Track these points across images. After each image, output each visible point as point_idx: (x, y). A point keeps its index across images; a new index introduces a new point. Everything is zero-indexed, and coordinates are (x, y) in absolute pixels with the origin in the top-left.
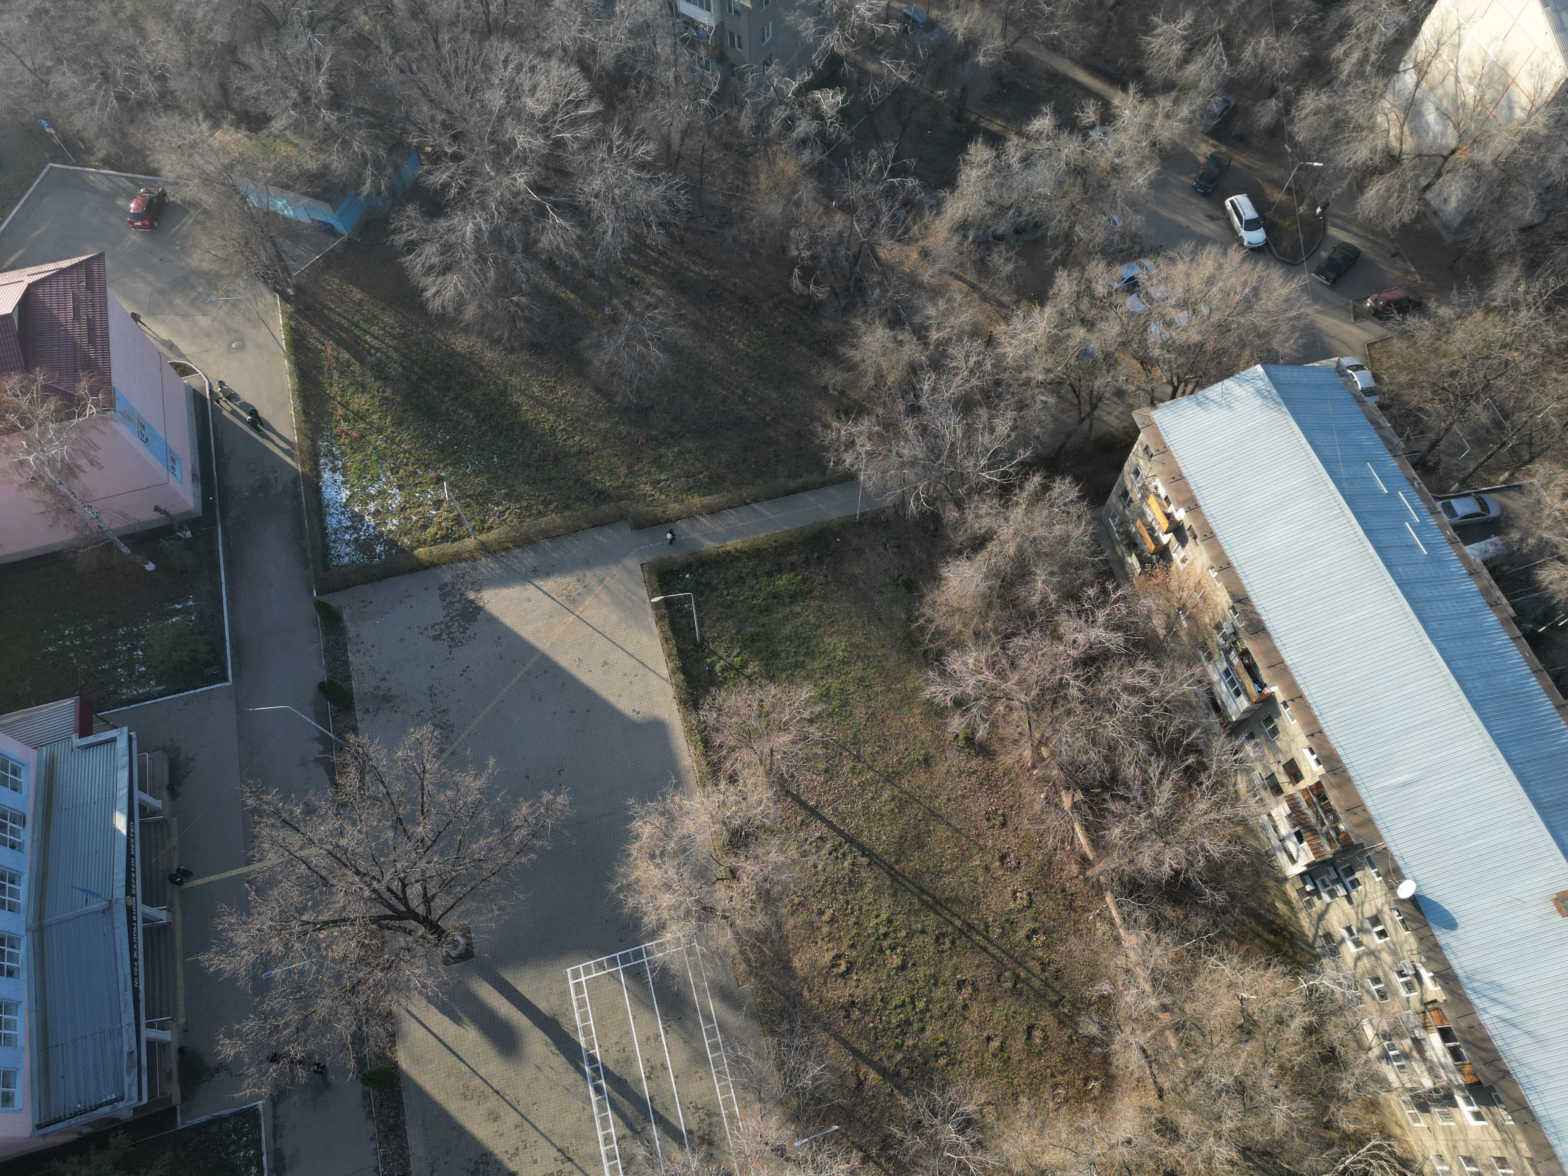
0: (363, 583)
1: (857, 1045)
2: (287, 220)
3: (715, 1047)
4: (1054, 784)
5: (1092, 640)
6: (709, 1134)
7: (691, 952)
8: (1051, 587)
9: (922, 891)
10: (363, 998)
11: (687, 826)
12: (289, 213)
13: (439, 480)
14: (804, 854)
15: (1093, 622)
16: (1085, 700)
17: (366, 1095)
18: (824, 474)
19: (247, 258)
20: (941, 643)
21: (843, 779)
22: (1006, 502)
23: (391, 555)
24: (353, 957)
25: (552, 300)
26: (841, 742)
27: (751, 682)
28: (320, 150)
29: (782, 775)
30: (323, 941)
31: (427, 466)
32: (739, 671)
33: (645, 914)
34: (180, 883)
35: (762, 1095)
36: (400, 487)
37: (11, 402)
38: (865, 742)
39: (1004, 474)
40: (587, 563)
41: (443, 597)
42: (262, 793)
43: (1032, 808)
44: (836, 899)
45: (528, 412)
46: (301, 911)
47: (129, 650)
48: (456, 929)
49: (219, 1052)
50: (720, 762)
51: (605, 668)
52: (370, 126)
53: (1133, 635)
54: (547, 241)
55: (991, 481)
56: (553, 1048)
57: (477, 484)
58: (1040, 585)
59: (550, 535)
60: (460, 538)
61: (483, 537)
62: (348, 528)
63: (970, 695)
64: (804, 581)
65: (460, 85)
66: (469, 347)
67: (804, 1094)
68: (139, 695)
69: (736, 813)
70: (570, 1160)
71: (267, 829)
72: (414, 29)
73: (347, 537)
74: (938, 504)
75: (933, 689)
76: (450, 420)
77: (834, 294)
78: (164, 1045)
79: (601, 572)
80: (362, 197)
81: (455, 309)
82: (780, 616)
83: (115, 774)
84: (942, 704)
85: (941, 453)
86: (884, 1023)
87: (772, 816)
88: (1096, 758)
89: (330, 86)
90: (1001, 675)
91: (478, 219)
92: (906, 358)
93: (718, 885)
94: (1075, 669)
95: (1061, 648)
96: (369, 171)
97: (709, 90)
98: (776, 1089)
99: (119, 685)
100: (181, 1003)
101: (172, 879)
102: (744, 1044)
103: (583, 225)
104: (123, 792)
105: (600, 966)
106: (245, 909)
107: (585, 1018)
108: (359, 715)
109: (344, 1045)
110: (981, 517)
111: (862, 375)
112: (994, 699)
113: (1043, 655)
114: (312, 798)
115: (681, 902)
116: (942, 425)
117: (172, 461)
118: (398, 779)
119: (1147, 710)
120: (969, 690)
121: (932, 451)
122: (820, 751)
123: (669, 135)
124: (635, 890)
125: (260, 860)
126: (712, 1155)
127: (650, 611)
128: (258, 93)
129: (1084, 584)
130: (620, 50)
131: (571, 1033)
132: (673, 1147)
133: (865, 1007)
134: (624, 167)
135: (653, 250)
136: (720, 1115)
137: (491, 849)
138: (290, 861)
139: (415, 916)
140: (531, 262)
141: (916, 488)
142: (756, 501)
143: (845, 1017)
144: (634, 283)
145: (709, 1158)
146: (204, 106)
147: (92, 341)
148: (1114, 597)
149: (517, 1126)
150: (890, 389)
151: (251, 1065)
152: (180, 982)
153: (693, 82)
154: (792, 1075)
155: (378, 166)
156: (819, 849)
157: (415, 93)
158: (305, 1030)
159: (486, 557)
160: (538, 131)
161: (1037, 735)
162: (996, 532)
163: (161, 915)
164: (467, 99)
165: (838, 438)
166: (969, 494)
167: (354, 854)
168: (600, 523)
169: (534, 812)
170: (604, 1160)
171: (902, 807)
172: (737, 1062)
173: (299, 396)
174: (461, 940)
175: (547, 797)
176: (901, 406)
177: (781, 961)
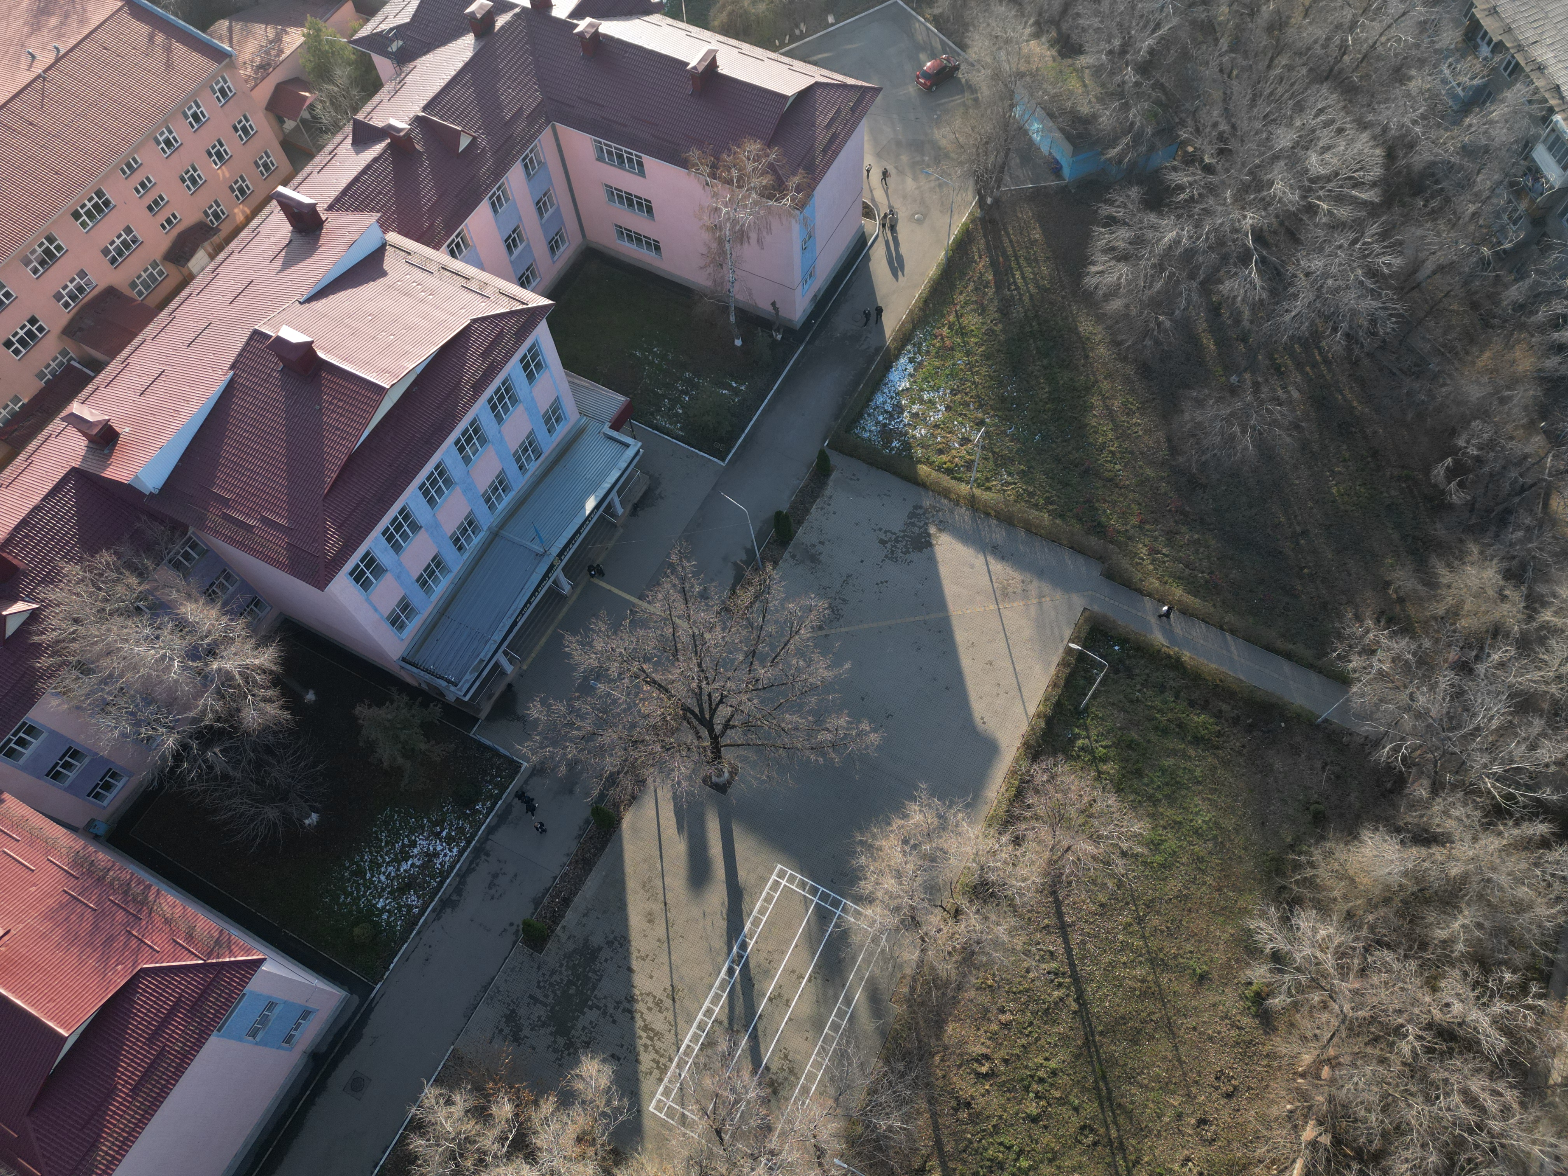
0: (863, 461)
1: (945, 1140)
2: (1031, 142)
3: (835, 1027)
4: (1310, 1108)
5: (1468, 1019)
6: (779, 1084)
7: (875, 940)
8: (1467, 936)
9: (1104, 1078)
10: (636, 754)
11: (951, 844)
12: (1037, 138)
13: (981, 423)
14: (1027, 953)
15: (1484, 1004)
16: (1409, 1065)
17: (587, 822)
18: (1319, 659)
19: (978, 155)
20: (1306, 893)
21: (1110, 925)
22: (1489, 824)
23: (900, 454)
24: (652, 721)
25: (1193, 339)
26: (1136, 894)
27: (1098, 778)
28: (1100, 100)
29: (1062, 874)
30: (644, 692)
31: (981, 406)
32: (1096, 760)
33: (866, 879)
34: (592, 576)
35: (841, 1098)
36: (948, 408)
37: (743, 162)
38: (1158, 913)
39: (1510, 797)
40: (1041, 573)
41: (912, 515)
42: (686, 557)
43: (1269, 1107)
44: (1023, 1012)
45: (1095, 418)
46: (647, 659)
47: (683, 392)
48: (730, 763)
49: (529, 708)
50: (1018, 818)
51: (988, 666)
52: (1158, 102)
53: (1519, 1053)
54: (1230, 287)
55: (1489, 792)
56: (724, 911)
57: (1007, 446)
58: (1456, 925)
59: (1031, 529)
60: (960, 480)
61: (977, 492)
62: (886, 412)
63: (1294, 960)
64: (1219, 734)
65: (1263, 108)
66: (1090, 333)
67: (872, 1131)
68: (665, 427)
69: (998, 869)
70: (674, 1000)
71: (669, 585)
72: (1260, 39)
73: (881, 418)
74: (1414, 770)
75: (1262, 924)
76: (1028, 382)
77: (1471, 507)
78: (503, 673)
79: (1046, 588)
80: (1103, 158)
81: (1105, 295)
82: (1171, 746)
83: (611, 470)
84: (1260, 945)
85: (1459, 727)
86: (980, 1145)
87: (1025, 899)
88: (1374, 1124)
89: (1151, 52)
90: (1343, 971)
91: (1185, 232)
92: (1498, 615)
93: (938, 911)
94: (1425, 1029)
95: (1427, 999)
96: (1127, 140)
97: (1499, 243)
98: (854, 1105)
99: (659, 410)
100: (533, 655)
101: (590, 568)
102: (858, 1047)
103: (1273, 292)
104: (607, 486)
105: (803, 885)
106: (616, 628)
107: (762, 912)
108: (786, 555)
109: (601, 775)
110: (1450, 816)
111: (1438, 599)
112: (1315, 984)
113: (1402, 989)
114: (712, 586)
115: (899, 896)
116: (1482, 704)
117: (809, 275)
118: (776, 622)
119: (1471, 1131)
120: (1298, 956)
121: (1451, 719)
122: (1110, 884)
123: (1423, 262)
124: (872, 854)
125: (649, 602)
126: (769, 1101)
127: (1061, 651)
128: (1090, 26)
129: (1506, 963)
130: (1438, 159)
131: (744, 913)
132: (748, 1067)
133: (976, 1118)
134: (1355, 265)
135: (1320, 354)
136: (798, 1079)
137: (796, 728)
138: (666, 619)
139: (711, 730)
140: (1200, 297)
141: (1403, 739)
142: (1233, 632)
143: (953, 1108)
144: (1278, 371)
145: (766, 1101)
146: (1040, 15)
147: (825, 151)
148: (1530, 1001)
149: (659, 940)
150: (1454, 631)
151: (539, 734)
152: (544, 640)
153: (1489, 227)
154: (873, 1107)
155: (1137, 139)
156: (1042, 960)
157: (1217, 95)
158: (587, 742)
159: (967, 509)
160: (1300, 188)
161: (1331, 1052)
162: (1453, 842)
163: (566, 586)
164: (1258, 125)
165: (1362, 637)
166: (1454, 787)
167: (708, 650)
168: (1078, 549)
169: (847, 729)
170: (695, 1024)
171: (1144, 995)
172: (841, 1055)
173: (932, 287)
174: (726, 775)
175: (865, 726)
176: (1453, 655)
177: (939, 1015)
